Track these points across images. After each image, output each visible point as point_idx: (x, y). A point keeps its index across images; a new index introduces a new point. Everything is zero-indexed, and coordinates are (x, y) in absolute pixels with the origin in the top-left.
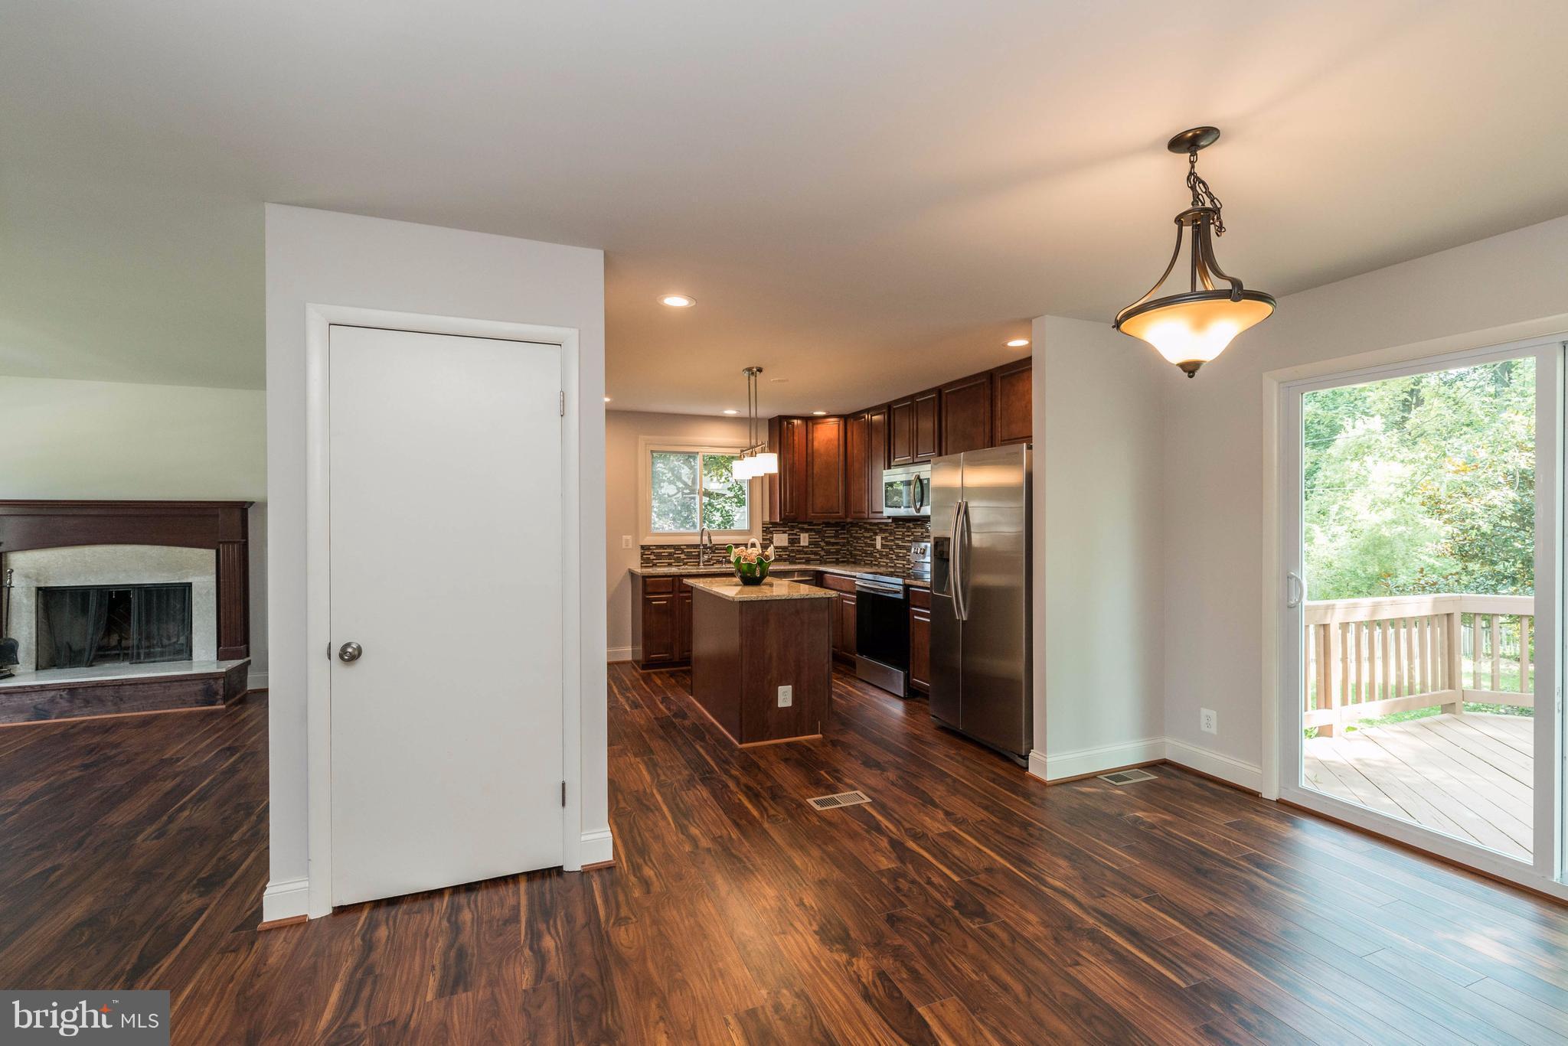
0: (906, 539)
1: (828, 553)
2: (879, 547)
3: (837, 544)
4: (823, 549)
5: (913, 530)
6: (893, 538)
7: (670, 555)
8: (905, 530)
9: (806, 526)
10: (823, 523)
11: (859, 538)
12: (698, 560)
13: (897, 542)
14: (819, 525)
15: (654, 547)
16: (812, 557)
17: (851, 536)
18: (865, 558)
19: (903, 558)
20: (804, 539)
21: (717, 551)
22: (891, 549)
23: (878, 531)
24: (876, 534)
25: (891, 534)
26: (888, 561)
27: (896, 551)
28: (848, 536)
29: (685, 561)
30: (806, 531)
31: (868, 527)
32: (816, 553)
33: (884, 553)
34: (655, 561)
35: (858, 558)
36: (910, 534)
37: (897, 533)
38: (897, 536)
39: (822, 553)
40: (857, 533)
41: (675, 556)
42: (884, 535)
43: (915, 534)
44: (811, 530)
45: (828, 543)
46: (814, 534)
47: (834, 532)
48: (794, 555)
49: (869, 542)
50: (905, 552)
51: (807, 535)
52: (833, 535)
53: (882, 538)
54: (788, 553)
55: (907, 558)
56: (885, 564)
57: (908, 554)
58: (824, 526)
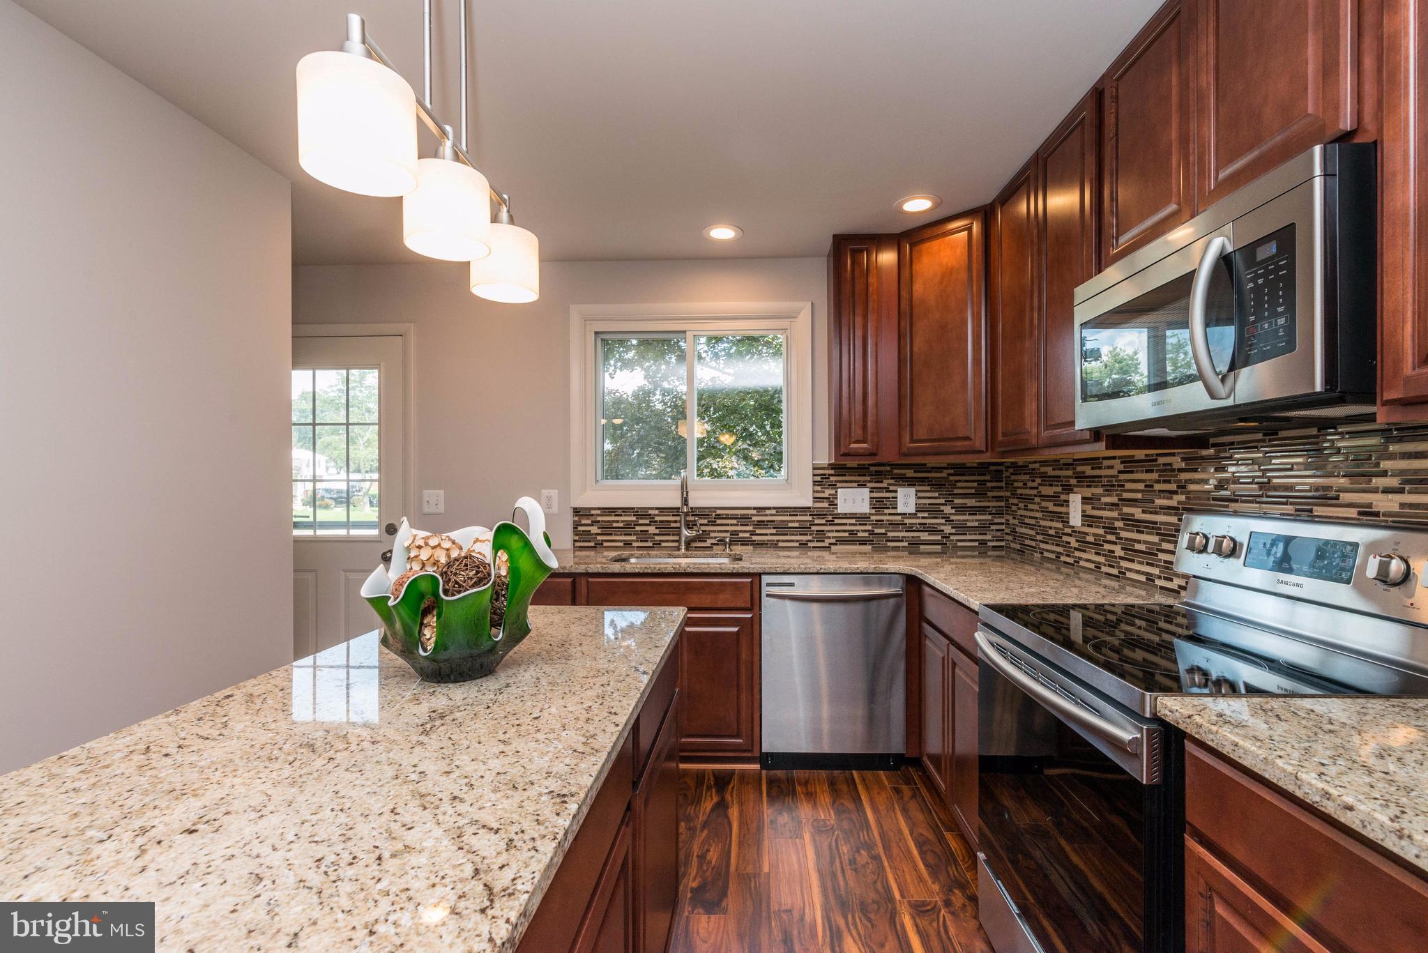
0: (1159, 502)
1: (962, 528)
2: (1076, 520)
3: (982, 510)
4: (948, 520)
5: (1184, 476)
6: (1115, 500)
7: (628, 528)
8: (1155, 476)
9: (910, 473)
10: (951, 466)
11: (1029, 499)
12: (676, 538)
13: (1126, 510)
14: (940, 469)
15: (599, 512)
16: (925, 536)
17: (1014, 495)
18: (1043, 546)
19: (1150, 555)
20: (906, 500)
21: (719, 522)
22: (1111, 529)
23: (1073, 481)
24: (1068, 489)
25: (1109, 489)
26: (1101, 559)
27: (1123, 534)
28: (1008, 494)
29: (657, 538)
30: (910, 482)
31: (1050, 471)
32: (933, 530)
33: (1090, 539)
34: (599, 538)
35: (1027, 542)
36: (1173, 487)
37: (1128, 486)
38: (1125, 495)
39: (948, 529)
40: (1025, 486)
41: (638, 528)
42: (1088, 492)
43: (1192, 487)
44: (922, 481)
45: (960, 509)
46: (929, 488)
47: (976, 484)
48: (883, 531)
49: (1052, 508)
50: (1155, 539)
51: (912, 491)
52: (973, 491)
53: (1083, 498)
54: (869, 528)
55: (1162, 556)
56: (1092, 566)
57: (1165, 546)
58: (952, 471)
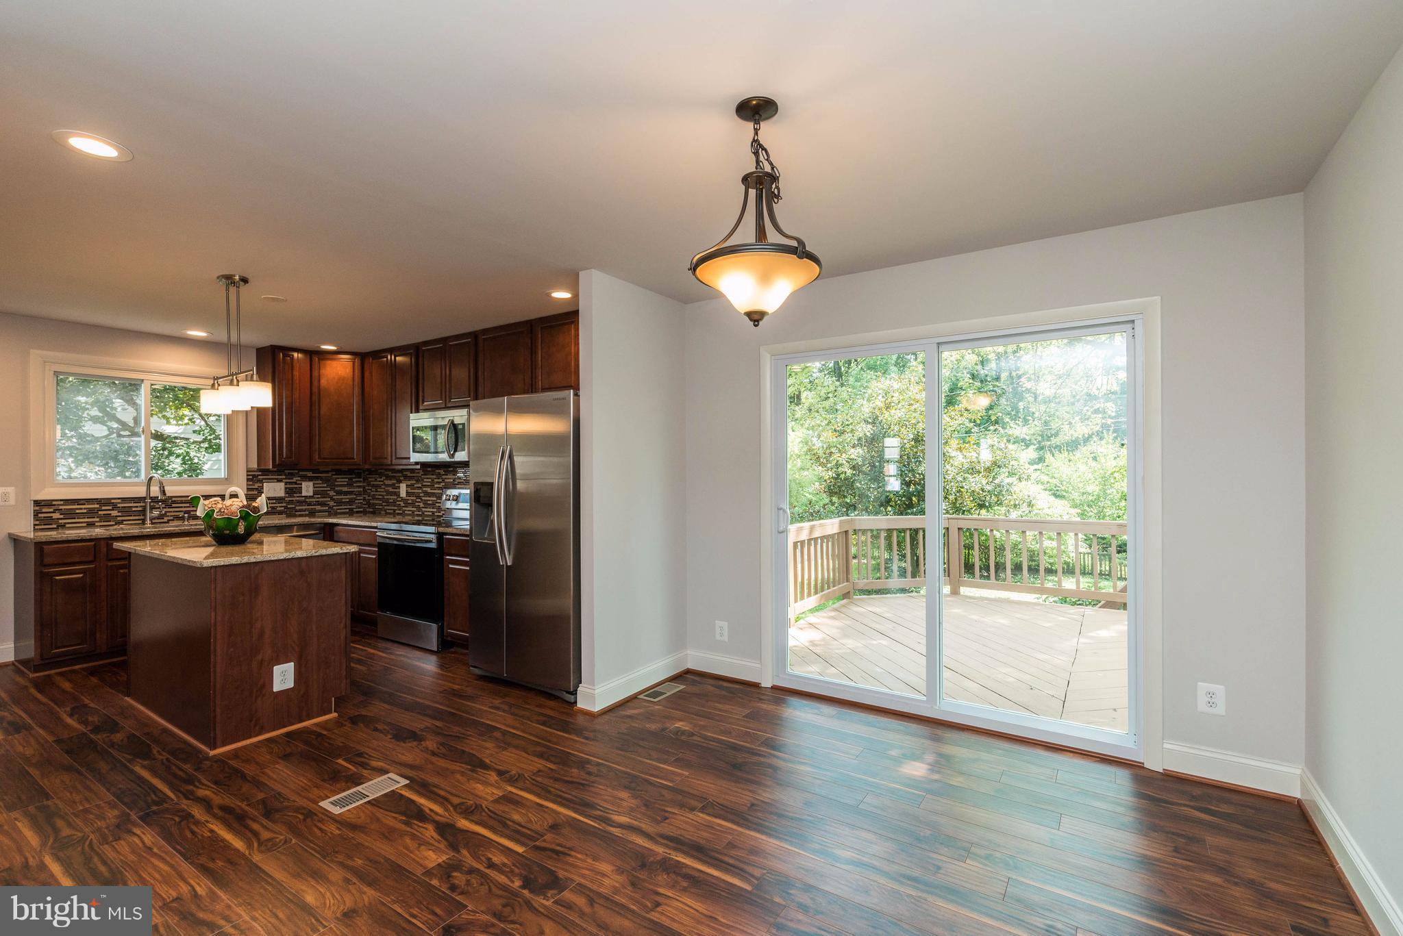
0: (436, 486)
1: (339, 503)
2: (403, 494)
3: (351, 493)
4: (332, 499)
5: (444, 477)
6: (420, 485)
8: (435, 477)
9: (310, 474)
10: (333, 470)
11: (380, 486)
12: (142, 518)
13: (424, 489)
14: (327, 472)
16: (318, 508)
17: (369, 485)
18: (386, 507)
19: (433, 505)
20: (307, 489)
21: (173, 506)
22: (419, 497)
23: (402, 478)
24: (400, 482)
25: (418, 481)
26: (415, 509)
27: (423, 498)
28: (365, 484)
30: (310, 479)
31: (390, 474)
32: (323, 504)
33: (410, 502)
35: (377, 507)
36: (441, 480)
37: (425, 480)
38: (424, 484)
39: (332, 503)
40: (376, 480)
42: (409, 483)
43: (446, 480)
44: (317, 478)
45: (340, 493)
46: (321, 482)
47: (347, 480)
48: (293, 506)
49: (391, 489)
50: (435, 499)
51: (311, 484)
52: (346, 483)
53: (407, 485)
54: (285, 505)
55: (437, 504)
56: (411, 512)
57: (439, 501)
58: (334, 473)
